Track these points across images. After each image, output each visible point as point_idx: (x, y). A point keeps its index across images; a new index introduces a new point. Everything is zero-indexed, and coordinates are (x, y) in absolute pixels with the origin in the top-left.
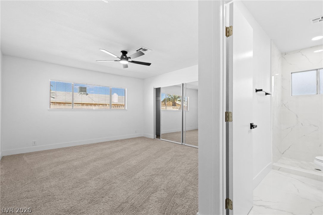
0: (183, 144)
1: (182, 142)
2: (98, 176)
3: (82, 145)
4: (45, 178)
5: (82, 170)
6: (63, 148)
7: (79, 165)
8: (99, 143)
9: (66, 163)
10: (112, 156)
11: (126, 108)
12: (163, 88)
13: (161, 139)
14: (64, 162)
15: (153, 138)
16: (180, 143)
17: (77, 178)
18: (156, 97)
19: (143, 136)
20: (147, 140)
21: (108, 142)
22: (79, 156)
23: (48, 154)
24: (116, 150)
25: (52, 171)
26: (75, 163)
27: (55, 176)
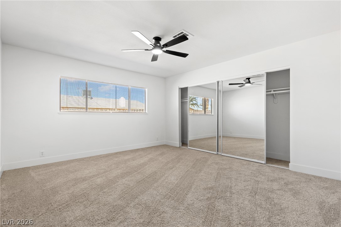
0: (219, 153)
1: (218, 152)
2: (136, 201)
3: (99, 156)
4: (65, 205)
5: (111, 191)
6: (77, 159)
7: (105, 183)
8: (118, 152)
9: (86, 180)
10: (141, 170)
11: (147, 112)
12: (190, 87)
13: (189, 148)
14: (84, 180)
15: (178, 146)
16: (215, 153)
17: (109, 204)
18: (181, 99)
19: (165, 144)
20: (173, 149)
21: (128, 151)
22: (100, 171)
23: (60, 168)
24: (142, 161)
25: (70, 192)
26: (99, 181)
27: (77, 201)
